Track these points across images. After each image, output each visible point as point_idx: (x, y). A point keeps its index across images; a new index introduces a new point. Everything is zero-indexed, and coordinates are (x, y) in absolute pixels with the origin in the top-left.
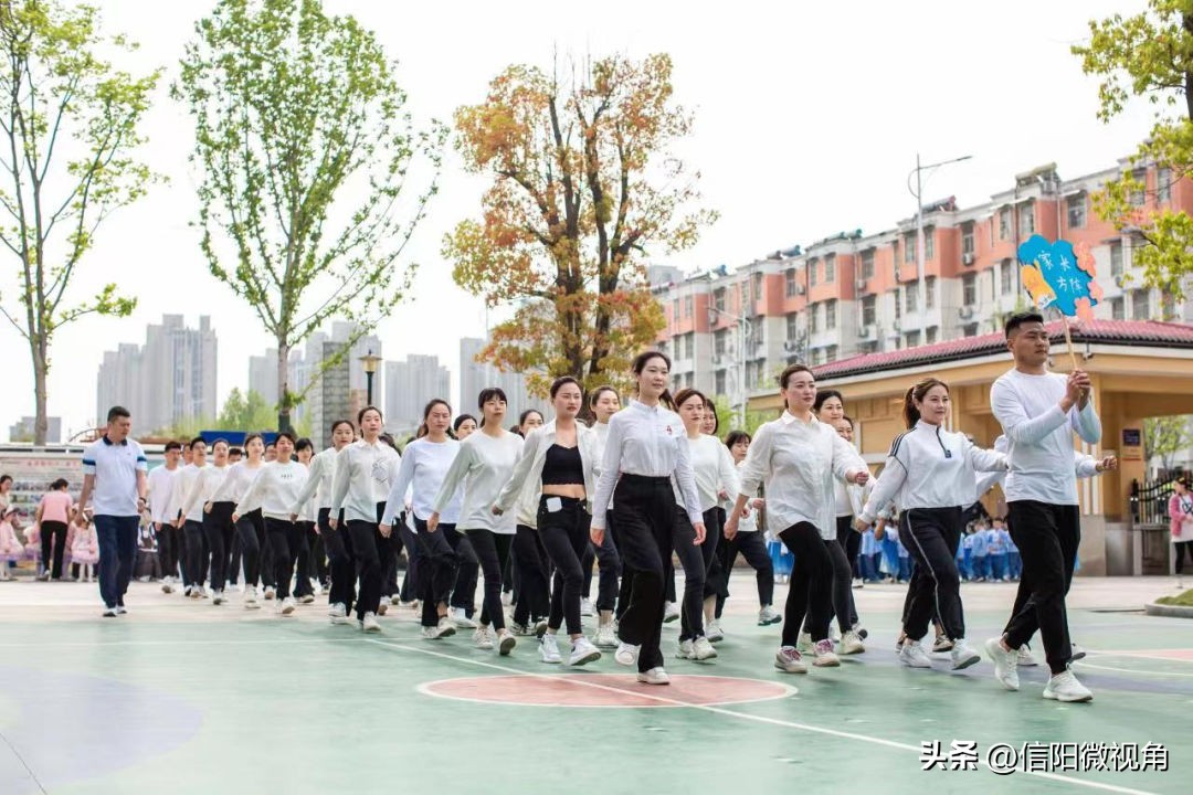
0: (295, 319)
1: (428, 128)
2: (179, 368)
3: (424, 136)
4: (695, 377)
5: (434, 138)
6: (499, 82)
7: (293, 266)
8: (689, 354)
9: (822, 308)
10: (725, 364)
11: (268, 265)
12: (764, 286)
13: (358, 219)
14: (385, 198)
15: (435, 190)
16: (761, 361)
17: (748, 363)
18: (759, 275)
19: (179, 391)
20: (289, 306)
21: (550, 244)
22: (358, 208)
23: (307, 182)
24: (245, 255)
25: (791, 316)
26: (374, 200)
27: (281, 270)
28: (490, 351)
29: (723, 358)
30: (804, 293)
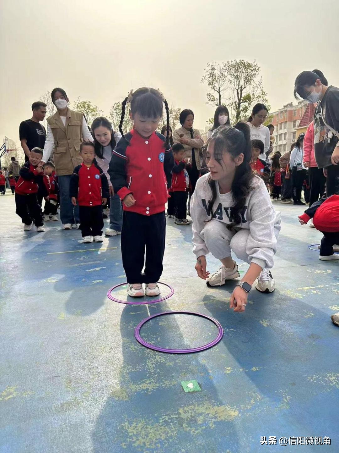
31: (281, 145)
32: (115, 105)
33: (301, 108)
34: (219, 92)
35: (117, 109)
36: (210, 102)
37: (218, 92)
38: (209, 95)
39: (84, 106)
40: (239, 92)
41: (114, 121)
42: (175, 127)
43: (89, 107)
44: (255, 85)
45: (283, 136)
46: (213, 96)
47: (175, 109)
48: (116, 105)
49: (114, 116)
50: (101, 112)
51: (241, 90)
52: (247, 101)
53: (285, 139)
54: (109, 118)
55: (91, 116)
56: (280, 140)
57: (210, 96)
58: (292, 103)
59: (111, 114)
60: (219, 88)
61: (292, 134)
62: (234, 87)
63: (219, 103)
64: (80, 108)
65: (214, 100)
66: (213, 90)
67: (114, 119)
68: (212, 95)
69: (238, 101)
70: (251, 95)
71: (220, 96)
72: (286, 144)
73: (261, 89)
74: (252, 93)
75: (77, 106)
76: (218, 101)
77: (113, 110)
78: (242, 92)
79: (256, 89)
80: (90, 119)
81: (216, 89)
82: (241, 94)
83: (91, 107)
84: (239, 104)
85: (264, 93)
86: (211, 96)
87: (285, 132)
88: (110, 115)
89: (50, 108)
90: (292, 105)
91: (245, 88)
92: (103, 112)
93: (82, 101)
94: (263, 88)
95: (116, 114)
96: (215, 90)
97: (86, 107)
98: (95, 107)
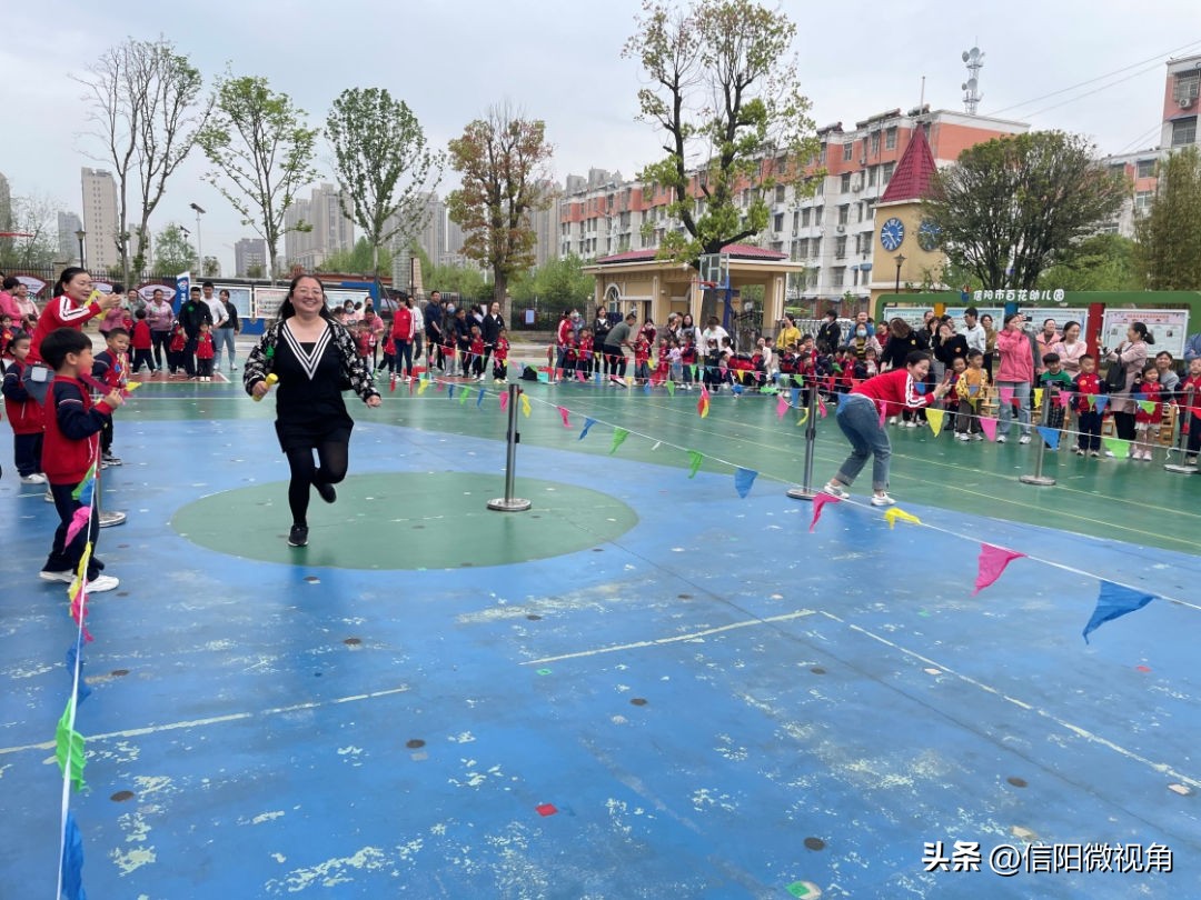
0: (381, 235)
1: (437, 153)
2: (332, 215)
3: (435, 158)
4: (598, 241)
5: (440, 159)
6: (468, 129)
7: (379, 212)
8: (595, 229)
9: (658, 208)
10: (612, 235)
11: (368, 212)
12: (632, 195)
13: (407, 192)
14: (418, 184)
15: (440, 180)
16: (629, 235)
17: (622, 236)
18: (629, 190)
19: (333, 228)
20: (378, 230)
21: (489, 204)
22: (407, 187)
23: (383, 178)
24: (358, 205)
25: (644, 212)
26: (414, 183)
27: (374, 214)
28: (464, 249)
29: (612, 232)
30: (651, 200)
31: (807, 239)
32: (343, 96)
33: (865, 139)
34: (675, 89)
35: (349, 108)
36: (649, 117)
37: (671, 87)
38: (643, 95)
39: (246, 95)
40: (733, 92)
41: (341, 145)
42: (525, 176)
43: (262, 95)
44: (777, 77)
45: (813, 214)
46: (658, 100)
47: (527, 122)
48: (347, 97)
49: (340, 129)
50: (301, 114)
51: (739, 89)
52: (754, 120)
53: (818, 224)
54: (326, 134)
55: (268, 125)
56: (806, 224)
57: (648, 98)
58: (840, 124)
59: (330, 123)
60: (677, 77)
61: (838, 210)
62: (717, 77)
63: (673, 120)
64: (231, 99)
65: (661, 112)
66: (658, 81)
67: (342, 137)
68: (654, 94)
69: (726, 119)
70: (765, 103)
71: (678, 101)
72: (820, 238)
73: (794, 88)
74: (768, 97)
75: (225, 90)
76: (672, 114)
77: (337, 112)
78: (742, 93)
79: (779, 86)
80: (264, 135)
81: (666, 79)
82: (738, 97)
83: (269, 98)
84: (731, 127)
85: (801, 101)
86: (651, 99)
87: (818, 204)
88: (329, 127)
89: (136, 90)
90: (841, 130)
91: (749, 81)
92: (307, 114)
93: (238, 76)
94: (798, 85)
95: (345, 124)
96: (663, 81)
97: (254, 96)
98: (282, 97)
